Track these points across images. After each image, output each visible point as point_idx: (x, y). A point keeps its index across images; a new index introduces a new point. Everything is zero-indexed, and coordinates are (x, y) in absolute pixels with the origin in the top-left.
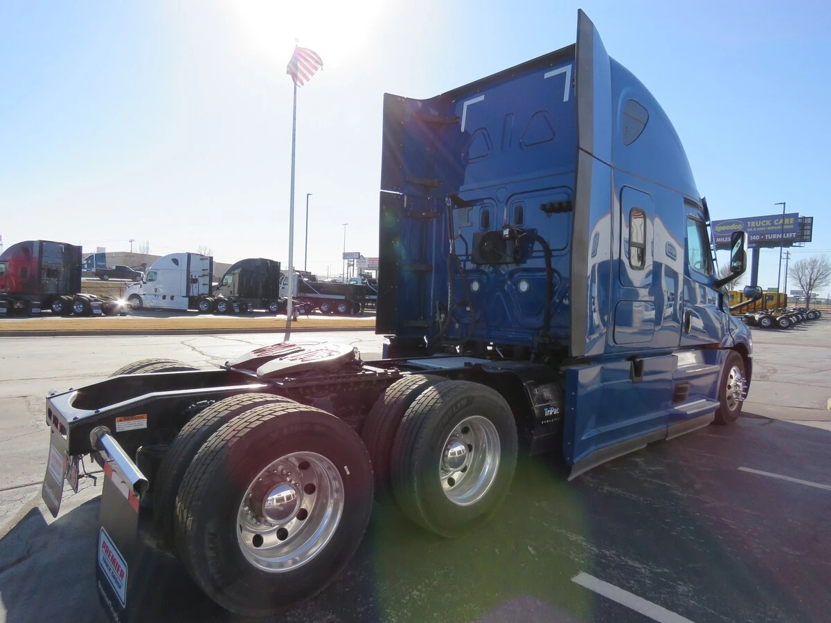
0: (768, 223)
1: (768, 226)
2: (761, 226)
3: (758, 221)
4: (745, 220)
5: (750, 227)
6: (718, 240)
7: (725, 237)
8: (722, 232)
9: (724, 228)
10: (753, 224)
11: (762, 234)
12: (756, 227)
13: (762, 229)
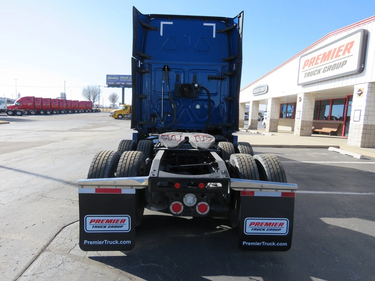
0: (127, 78)
1: (127, 79)
2: (125, 79)
3: (124, 77)
4: (119, 76)
5: (121, 79)
6: (109, 83)
7: (112, 82)
8: (111, 80)
9: (111, 78)
10: (122, 78)
11: (125, 82)
12: (123, 79)
13: (125, 80)
